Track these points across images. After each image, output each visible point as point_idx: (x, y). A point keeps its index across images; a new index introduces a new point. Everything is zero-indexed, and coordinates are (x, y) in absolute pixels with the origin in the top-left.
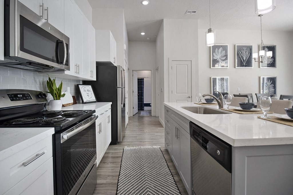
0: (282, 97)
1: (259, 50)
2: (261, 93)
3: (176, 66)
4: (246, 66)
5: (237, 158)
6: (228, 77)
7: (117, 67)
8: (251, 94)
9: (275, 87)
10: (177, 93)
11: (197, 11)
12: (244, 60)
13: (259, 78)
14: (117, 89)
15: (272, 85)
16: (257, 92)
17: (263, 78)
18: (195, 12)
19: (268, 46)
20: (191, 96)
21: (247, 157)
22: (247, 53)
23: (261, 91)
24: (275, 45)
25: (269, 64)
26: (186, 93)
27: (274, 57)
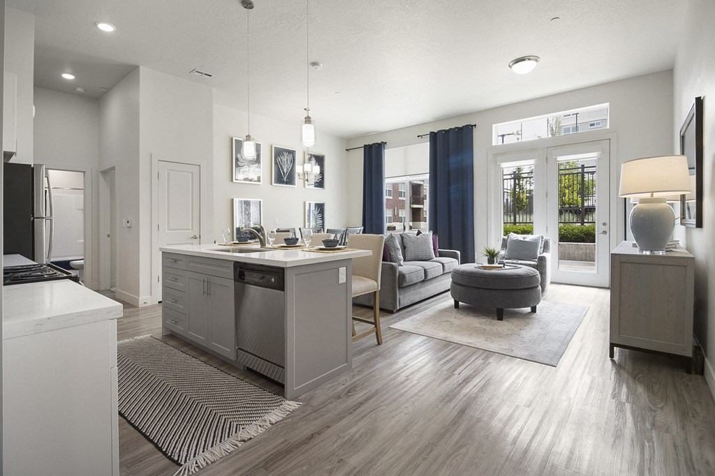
0: (328, 231)
1: (304, 163)
2: (307, 227)
3: (168, 173)
4: (287, 183)
5: (290, 280)
6: (261, 200)
7: (33, 168)
8: (294, 229)
9: (323, 218)
10: (169, 230)
11: (214, 76)
12: (284, 173)
13: (305, 203)
14: (33, 220)
15: (320, 215)
16: (302, 226)
17: (310, 204)
18: (210, 76)
19: (316, 154)
20: (198, 236)
21: (296, 275)
22: (289, 162)
23: (307, 224)
24: (323, 154)
25: (317, 183)
26: (189, 229)
27: (322, 173)
